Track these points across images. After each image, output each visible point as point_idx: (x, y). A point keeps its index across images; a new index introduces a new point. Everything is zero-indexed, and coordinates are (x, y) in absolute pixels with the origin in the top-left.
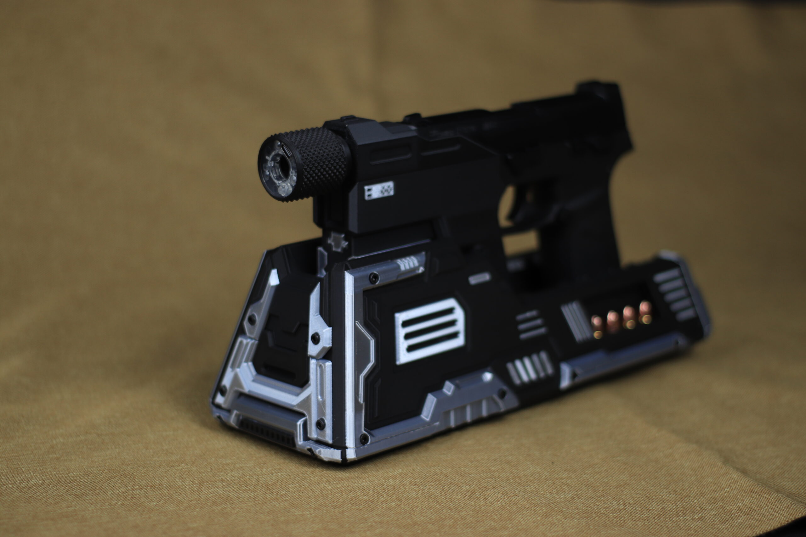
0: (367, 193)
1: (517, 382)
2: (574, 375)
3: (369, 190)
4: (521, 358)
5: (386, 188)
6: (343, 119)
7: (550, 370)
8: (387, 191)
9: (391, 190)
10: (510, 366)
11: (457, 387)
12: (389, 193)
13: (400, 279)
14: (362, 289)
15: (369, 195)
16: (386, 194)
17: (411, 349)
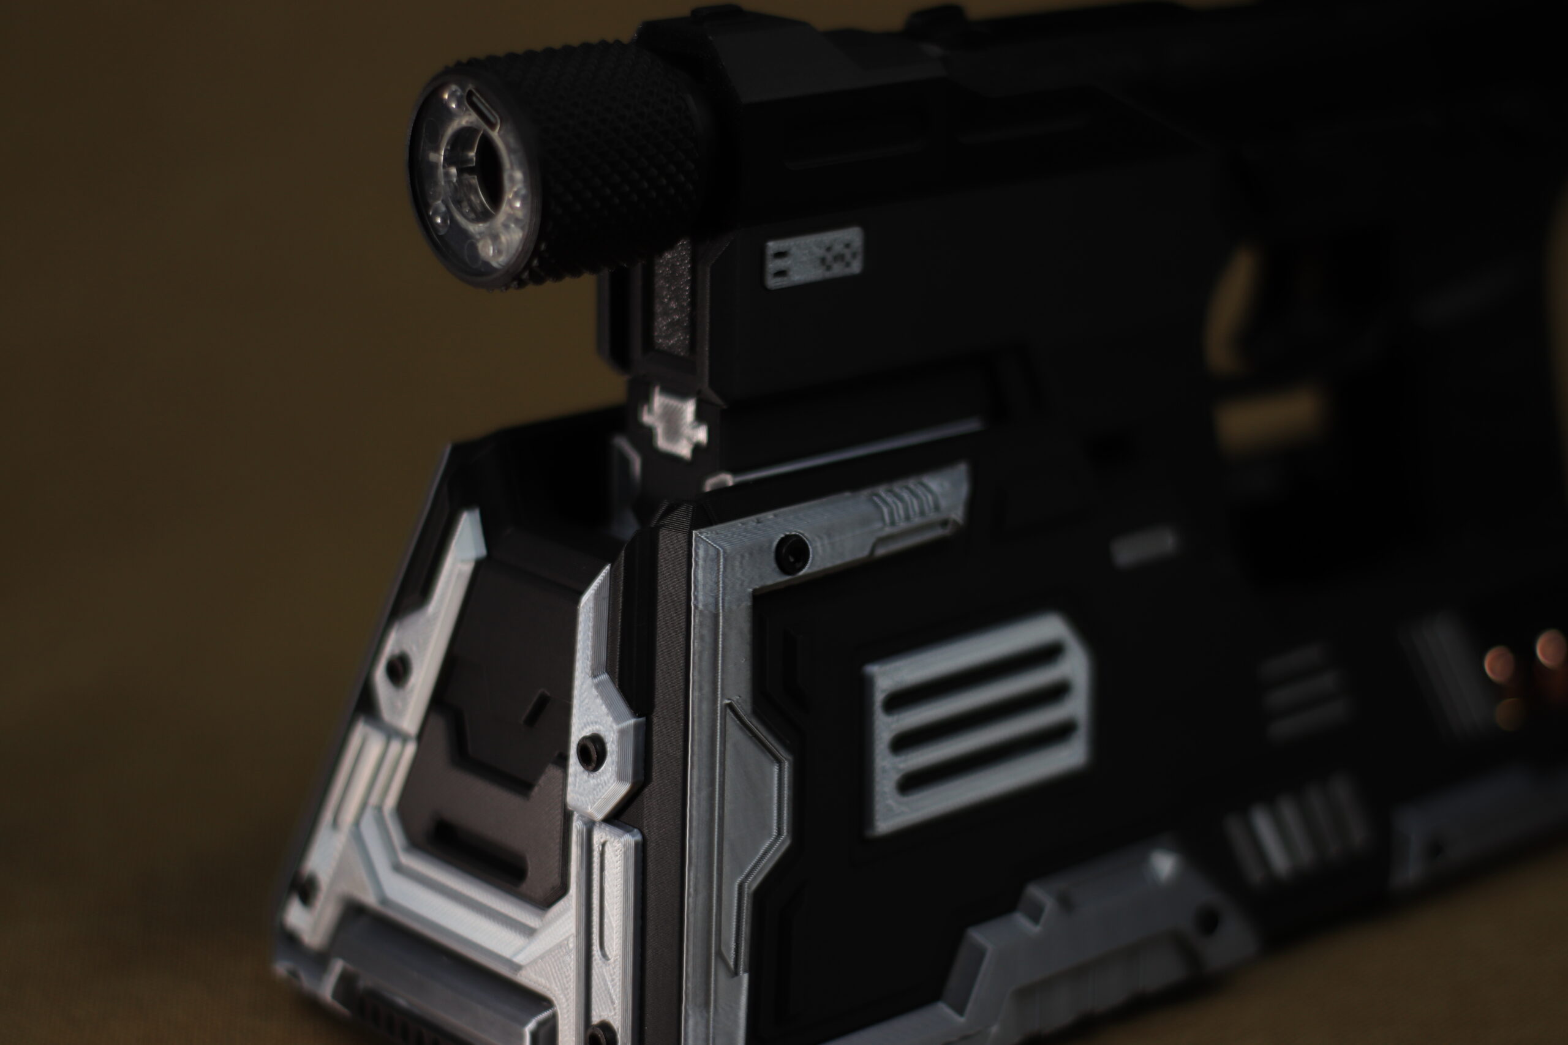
0: (773, 265)
1: (1255, 875)
2: (1435, 849)
3: (780, 255)
4: (1269, 799)
5: (838, 248)
6: (699, 16)
7: (1358, 834)
8: (839, 258)
9: (854, 255)
10: (1234, 828)
11: (1066, 903)
12: (848, 265)
13: (881, 551)
14: (750, 590)
15: (781, 273)
16: (838, 270)
17: (911, 783)
